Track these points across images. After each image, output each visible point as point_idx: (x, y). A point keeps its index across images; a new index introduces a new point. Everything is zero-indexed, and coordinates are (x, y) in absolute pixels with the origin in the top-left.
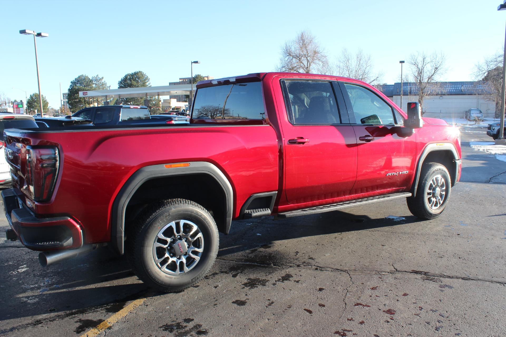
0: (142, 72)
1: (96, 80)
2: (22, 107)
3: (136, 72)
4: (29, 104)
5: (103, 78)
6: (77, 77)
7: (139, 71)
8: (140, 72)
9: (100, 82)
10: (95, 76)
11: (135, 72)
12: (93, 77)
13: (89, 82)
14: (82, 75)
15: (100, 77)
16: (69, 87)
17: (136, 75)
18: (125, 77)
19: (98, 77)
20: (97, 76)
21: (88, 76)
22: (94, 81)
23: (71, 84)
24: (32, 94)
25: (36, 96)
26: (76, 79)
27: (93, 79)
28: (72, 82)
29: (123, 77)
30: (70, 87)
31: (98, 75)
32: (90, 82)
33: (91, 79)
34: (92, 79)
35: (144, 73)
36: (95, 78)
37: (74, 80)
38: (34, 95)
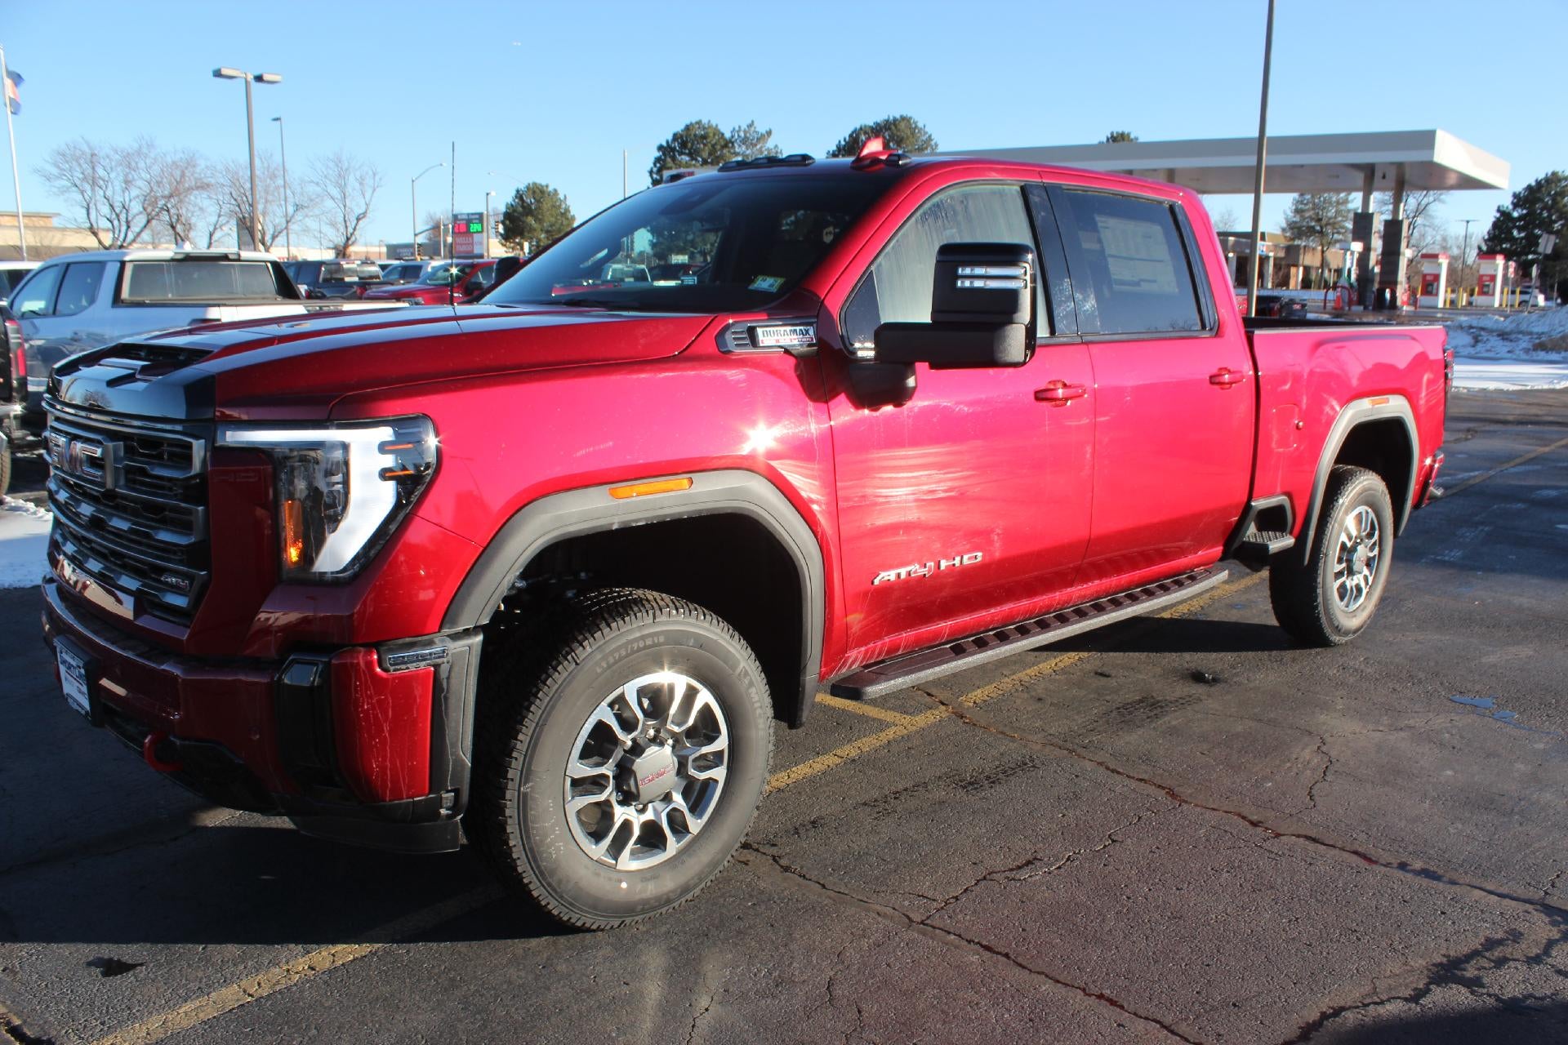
0: (911, 118)
1: (745, 141)
2: (480, 229)
3: (891, 118)
4: (507, 222)
5: (769, 133)
6: (679, 127)
7: (901, 116)
8: (903, 118)
9: (761, 147)
10: (744, 127)
11: (887, 121)
12: (737, 129)
13: (718, 147)
14: (699, 123)
15: (761, 128)
16: (652, 165)
17: (890, 129)
18: (851, 136)
19: (753, 129)
20: (751, 125)
21: (719, 127)
22: (740, 146)
23: (658, 154)
24: (522, 187)
25: (534, 192)
26: (676, 137)
27: (736, 136)
28: (660, 148)
29: (845, 140)
30: (655, 164)
31: (753, 122)
32: (725, 146)
33: (728, 135)
34: (732, 137)
35: (920, 125)
36: (742, 134)
37: (670, 138)
38: (528, 188)
